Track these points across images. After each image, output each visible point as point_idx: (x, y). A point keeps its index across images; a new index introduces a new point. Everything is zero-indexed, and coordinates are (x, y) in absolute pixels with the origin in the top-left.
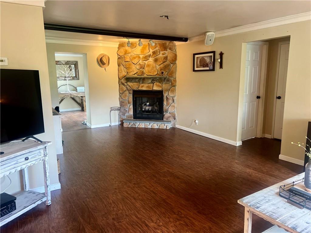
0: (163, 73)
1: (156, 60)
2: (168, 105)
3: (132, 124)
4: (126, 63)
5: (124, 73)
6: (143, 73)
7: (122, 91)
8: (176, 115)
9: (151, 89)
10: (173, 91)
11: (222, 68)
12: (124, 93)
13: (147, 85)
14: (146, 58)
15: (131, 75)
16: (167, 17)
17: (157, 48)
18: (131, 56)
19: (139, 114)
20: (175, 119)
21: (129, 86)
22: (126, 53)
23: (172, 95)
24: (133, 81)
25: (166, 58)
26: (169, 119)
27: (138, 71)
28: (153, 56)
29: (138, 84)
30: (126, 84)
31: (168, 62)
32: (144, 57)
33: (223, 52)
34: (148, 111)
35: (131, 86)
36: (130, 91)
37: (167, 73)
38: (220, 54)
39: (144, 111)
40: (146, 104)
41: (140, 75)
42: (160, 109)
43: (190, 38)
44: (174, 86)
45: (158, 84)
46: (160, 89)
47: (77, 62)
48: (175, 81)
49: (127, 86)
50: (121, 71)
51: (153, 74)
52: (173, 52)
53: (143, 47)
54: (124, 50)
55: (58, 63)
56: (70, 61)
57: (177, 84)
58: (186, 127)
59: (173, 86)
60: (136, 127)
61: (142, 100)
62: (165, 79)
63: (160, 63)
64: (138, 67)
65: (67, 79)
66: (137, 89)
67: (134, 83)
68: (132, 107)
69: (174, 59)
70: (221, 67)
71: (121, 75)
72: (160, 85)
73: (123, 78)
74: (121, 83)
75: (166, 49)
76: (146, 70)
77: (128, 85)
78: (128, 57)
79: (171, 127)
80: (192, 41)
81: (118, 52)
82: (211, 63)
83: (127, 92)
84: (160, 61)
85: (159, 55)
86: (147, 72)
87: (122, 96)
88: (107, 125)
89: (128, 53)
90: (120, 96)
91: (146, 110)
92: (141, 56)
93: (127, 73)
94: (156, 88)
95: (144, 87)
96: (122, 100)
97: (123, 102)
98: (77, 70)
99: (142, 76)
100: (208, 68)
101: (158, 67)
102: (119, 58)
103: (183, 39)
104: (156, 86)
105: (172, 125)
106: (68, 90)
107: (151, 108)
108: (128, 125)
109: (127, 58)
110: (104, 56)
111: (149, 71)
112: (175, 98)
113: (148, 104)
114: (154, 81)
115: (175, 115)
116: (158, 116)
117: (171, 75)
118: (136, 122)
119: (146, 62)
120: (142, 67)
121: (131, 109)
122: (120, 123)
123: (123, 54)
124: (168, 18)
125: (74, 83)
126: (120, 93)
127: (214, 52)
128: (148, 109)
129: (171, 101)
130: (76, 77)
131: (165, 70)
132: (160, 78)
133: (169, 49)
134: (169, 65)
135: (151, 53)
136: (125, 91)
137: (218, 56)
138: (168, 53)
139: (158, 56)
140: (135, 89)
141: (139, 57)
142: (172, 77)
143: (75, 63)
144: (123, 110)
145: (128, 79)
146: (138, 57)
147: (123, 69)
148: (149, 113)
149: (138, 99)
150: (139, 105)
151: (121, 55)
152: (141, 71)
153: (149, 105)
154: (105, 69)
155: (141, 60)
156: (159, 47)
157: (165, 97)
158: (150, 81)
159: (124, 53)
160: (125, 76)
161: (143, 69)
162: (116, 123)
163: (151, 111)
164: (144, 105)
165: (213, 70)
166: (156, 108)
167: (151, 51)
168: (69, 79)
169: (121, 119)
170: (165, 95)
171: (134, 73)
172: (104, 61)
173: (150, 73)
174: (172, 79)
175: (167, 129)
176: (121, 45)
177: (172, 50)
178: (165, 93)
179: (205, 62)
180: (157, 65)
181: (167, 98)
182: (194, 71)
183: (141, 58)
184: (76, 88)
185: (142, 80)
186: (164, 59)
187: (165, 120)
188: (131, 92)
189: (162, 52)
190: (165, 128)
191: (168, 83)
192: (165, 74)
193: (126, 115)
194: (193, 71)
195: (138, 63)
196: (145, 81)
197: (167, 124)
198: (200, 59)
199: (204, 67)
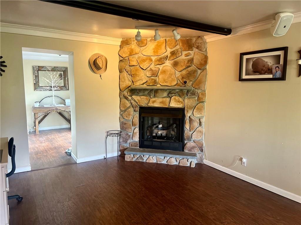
0: (185, 82)
1: (175, 64)
2: (192, 129)
3: (138, 156)
4: (132, 68)
5: (127, 82)
6: (155, 82)
7: (124, 108)
8: (204, 145)
9: (166, 105)
10: (200, 110)
12: (127, 110)
13: (160, 100)
14: (161, 61)
15: (138, 84)
17: (178, 47)
18: (139, 58)
19: (147, 140)
20: (202, 151)
21: (135, 101)
22: (132, 53)
23: (198, 116)
24: (140, 94)
25: (191, 61)
26: (192, 150)
27: (147, 79)
28: (172, 58)
29: (147, 98)
30: (130, 98)
31: (193, 67)
32: (158, 60)
34: (161, 137)
35: (137, 101)
36: (135, 108)
37: (191, 82)
39: (154, 137)
40: (157, 127)
41: (151, 85)
42: (179, 134)
43: (236, 28)
44: (203, 102)
45: (177, 98)
46: (180, 106)
47: (67, 68)
48: (204, 94)
49: (132, 101)
50: (123, 80)
51: (170, 84)
52: (203, 52)
53: (157, 45)
54: (128, 49)
55: (42, 69)
56: (58, 67)
57: (207, 99)
58: (223, 166)
59: (200, 102)
60: (143, 162)
61: (152, 120)
62: (188, 91)
63: (182, 69)
64: (149, 74)
65: (53, 89)
66: (146, 106)
67: (142, 97)
68: (137, 130)
69: (203, 62)
71: (124, 85)
72: (181, 99)
73: (126, 89)
74: (122, 97)
75: (192, 48)
76: (160, 79)
77: (132, 98)
78: (135, 60)
79: (197, 162)
80: (237, 34)
81: (119, 52)
82: (277, 67)
83: (132, 109)
84: (182, 66)
85: (181, 57)
86: (162, 81)
87: (123, 115)
88: (101, 157)
89: (134, 53)
90: (121, 115)
91: (158, 135)
92: (154, 58)
93: (133, 82)
94: (174, 104)
95: (157, 103)
96: (123, 120)
97: (125, 124)
98: (67, 78)
99: (155, 87)
100: (271, 76)
101: (178, 74)
102: (121, 61)
103: (225, 30)
104: (175, 101)
105: (199, 160)
106: (54, 102)
107: (165, 133)
108: (131, 158)
109: (133, 61)
110: (99, 56)
111: (164, 80)
112: (203, 120)
113: (160, 126)
114: (172, 94)
115: (202, 145)
116: (176, 145)
117: (198, 85)
118: (144, 153)
119: (161, 67)
120: (155, 74)
121: (136, 133)
122: (120, 153)
123: (127, 55)
125: (62, 94)
126: (121, 111)
127: (285, 49)
128: (161, 134)
129: (196, 124)
130: (65, 87)
131: (189, 79)
132: (181, 90)
133: (196, 48)
134: (195, 72)
135: (168, 53)
136: (129, 107)
137: (294, 56)
138: (194, 54)
139: (178, 58)
140: (144, 105)
141: (151, 60)
142: (199, 88)
143: (64, 70)
144: (124, 135)
145: (134, 91)
146: (149, 59)
147: (127, 76)
148: (162, 140)
149: (146, 119)
150: (147, 128)
151: (124, 56)
152: (152, 79)
153: (163, 129)
154: (101, 76)
155: (153, 64)
156: (181, 44)
157: (188, 117)
158: (165, 94)
159: (129, 53)
160: (130, 86)
161: (156, 77)
162: (114, 153)
163: (164, 137)
164: (155, 128)
165: (283, 78)
166: (173, 133)
167: (169, 50)
168: (55, 89)
169: (122, 147)
170: (188, 114)
171: (142, 83)
172: (99, 64)
173: (166, 82)
174: (199, 91)
175: (191, 167)
176: (125, 42)
177: (200, 50)
178: (187, 111)
179: (264, 66)
180: (176, 71)
181: (191, 120)
182: (241, 80)
183: (153, 60)
184: (64, 100)
185: (154, 92)
186: (188, 63)
187: (186, 151)
188: (138, 109)
189: (184, 53)
190: (189, 165)
191: (193, 98)
192: (189, 84)
193: (129, 142)
194: (239, 81)
195: (149, 68)
196: (157, 94)
197: (192, 160)
198: (253, 62)
199: (261, 74)
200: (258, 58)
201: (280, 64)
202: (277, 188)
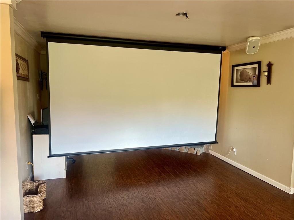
11: (271, 84)
16: (185, 14)
33: (272, 63)
38: (267, 65)
43: (229, 46)
58: (222, 155)
70: (269, 81)
79: (204, 152)
82: (254, 77)
100: (250, 84)
103: (220, 48)
105: (205, 150)
124: (187, 16)
127: (259, 63)
137: (264, 68)
165: (258, 85)
175: (197, 154)
179: (247, 76)
182: (233, 86)
190: (195, 153)
197: (198, 149)
198: (240, 72)
199: (245, 82)
200: (244, 70)
201: (256, 74)
202: (254, 171)
